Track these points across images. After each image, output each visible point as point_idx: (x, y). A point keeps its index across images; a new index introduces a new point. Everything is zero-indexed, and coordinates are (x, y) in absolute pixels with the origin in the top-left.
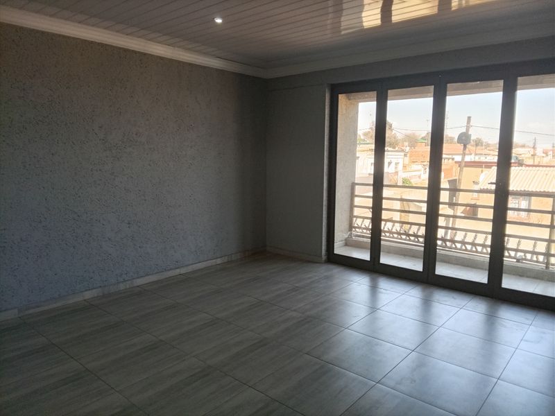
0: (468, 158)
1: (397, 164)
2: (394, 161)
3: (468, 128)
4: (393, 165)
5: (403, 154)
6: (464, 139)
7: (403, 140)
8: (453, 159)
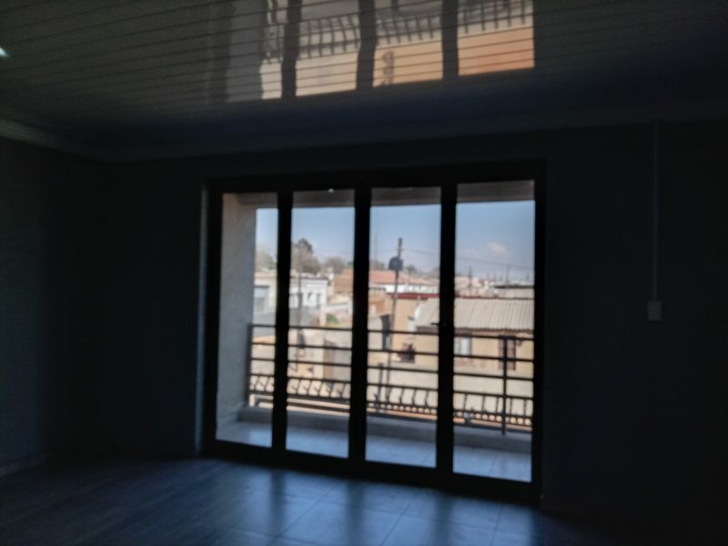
0: (401, 289)
1: (319, 295)
2: (315, 292)
3: (400, 251)
4: (313, 297)
5: (325, 282)
6: (396, 265)
7: (327, 265)
8: (384, 289)
